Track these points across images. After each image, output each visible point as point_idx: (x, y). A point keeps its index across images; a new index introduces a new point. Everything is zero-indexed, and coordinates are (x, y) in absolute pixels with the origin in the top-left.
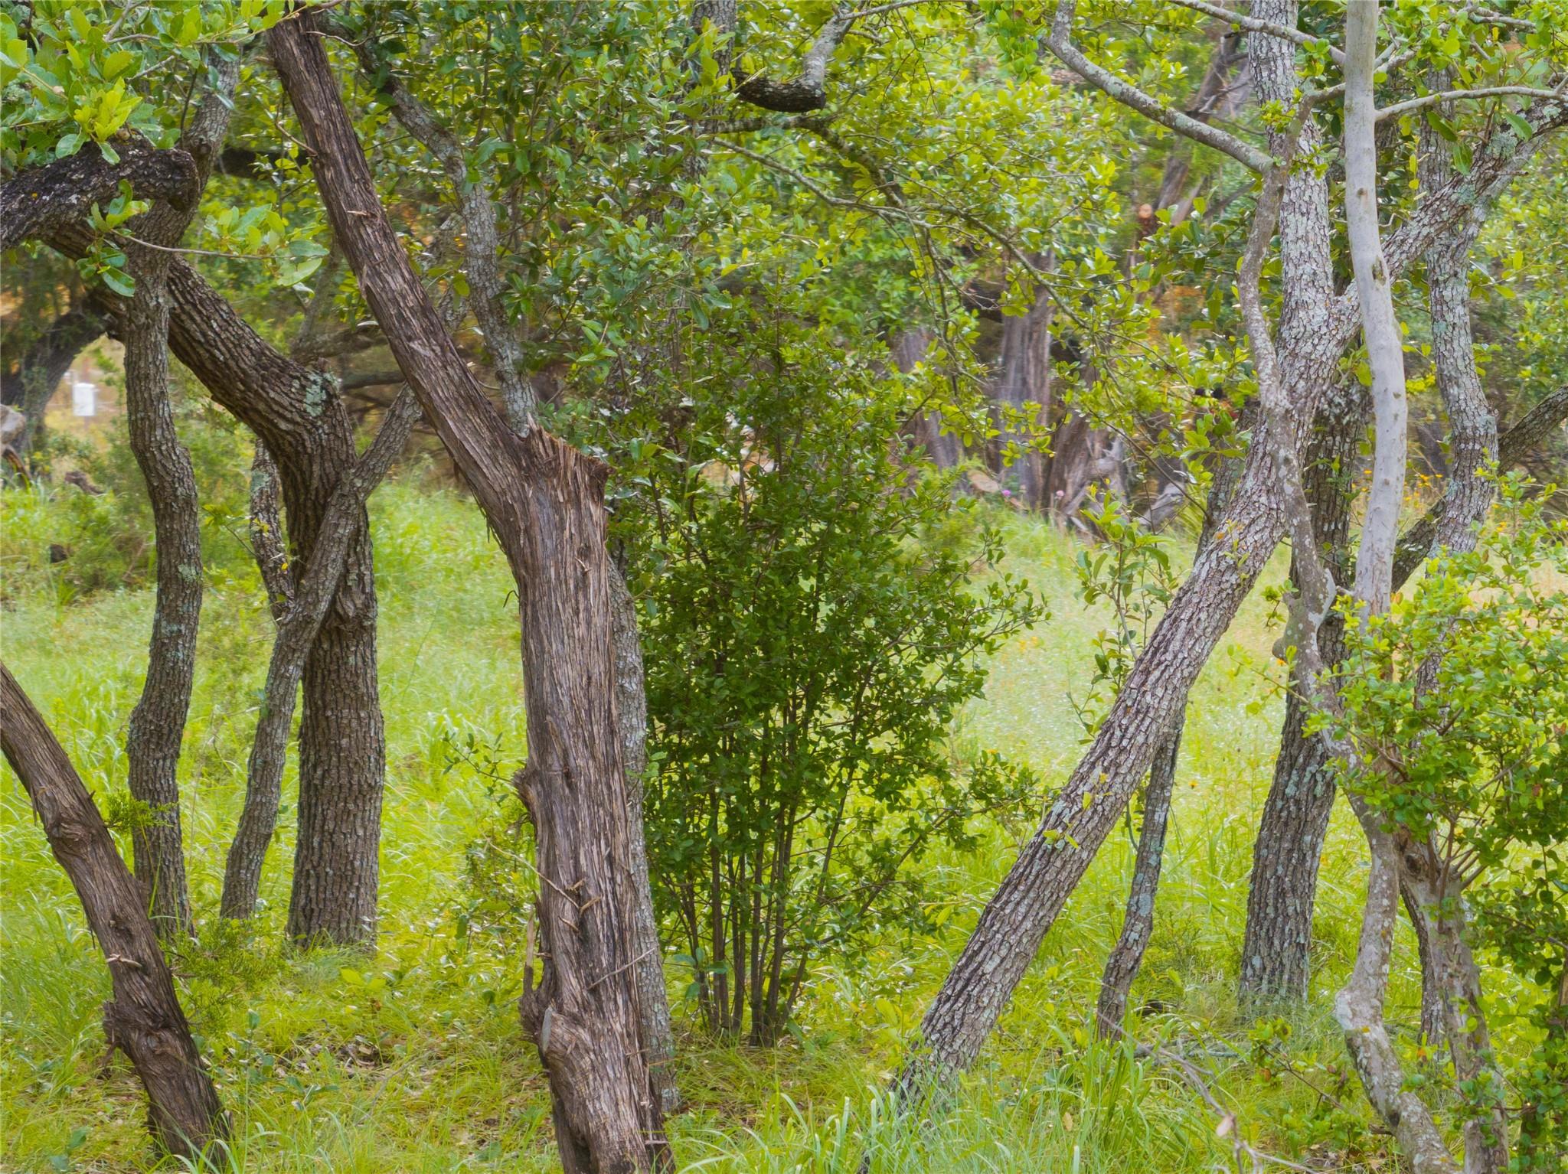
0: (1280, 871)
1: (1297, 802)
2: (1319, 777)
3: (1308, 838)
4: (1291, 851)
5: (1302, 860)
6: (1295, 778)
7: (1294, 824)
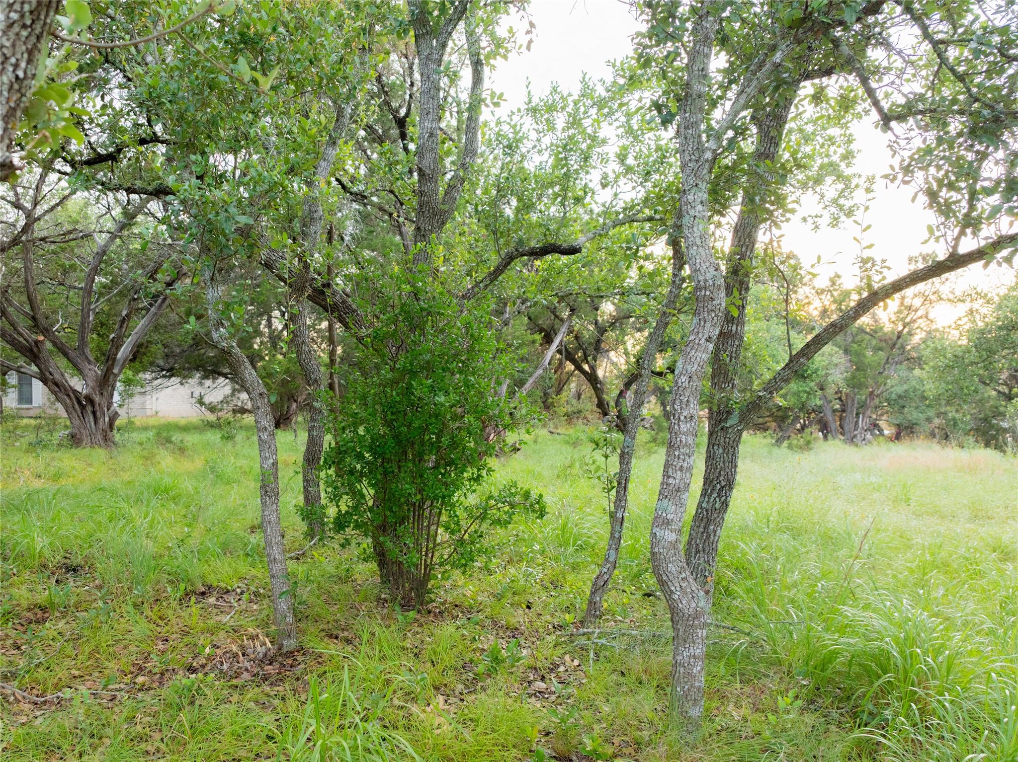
0: (698, 541)
1: (707, 511)
2: (717, 499)
3: (712, 527)
4: (703, 533)
5: (708, 537)
6: (707, 499)
7: (705, 520)
